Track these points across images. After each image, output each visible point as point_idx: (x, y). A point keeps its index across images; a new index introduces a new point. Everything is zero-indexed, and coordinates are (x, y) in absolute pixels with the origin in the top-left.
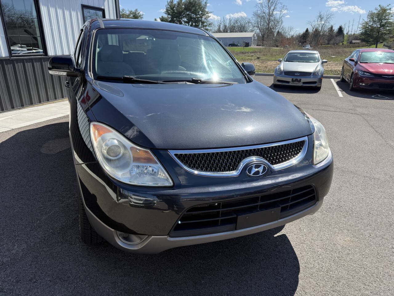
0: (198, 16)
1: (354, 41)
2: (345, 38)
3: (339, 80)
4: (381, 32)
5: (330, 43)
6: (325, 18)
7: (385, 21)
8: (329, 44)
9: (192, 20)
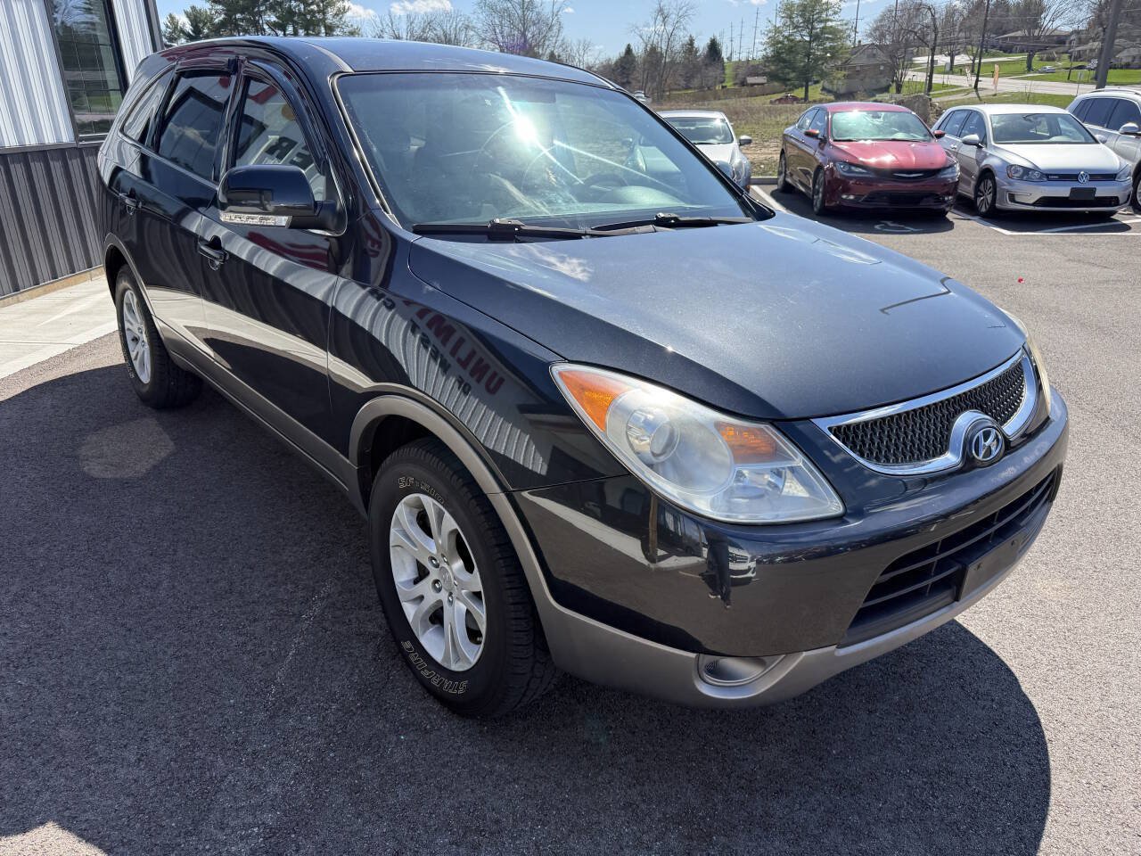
0: (312, 7)
1: (750, 80)
2: (728, 71)
3: (775, 187)
4: (814, 54)
5: (691, 86)
6: (674, 16)
7: (822, 25)
8: (690, 88)
9: (296, 18)
